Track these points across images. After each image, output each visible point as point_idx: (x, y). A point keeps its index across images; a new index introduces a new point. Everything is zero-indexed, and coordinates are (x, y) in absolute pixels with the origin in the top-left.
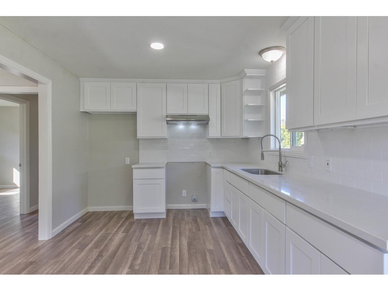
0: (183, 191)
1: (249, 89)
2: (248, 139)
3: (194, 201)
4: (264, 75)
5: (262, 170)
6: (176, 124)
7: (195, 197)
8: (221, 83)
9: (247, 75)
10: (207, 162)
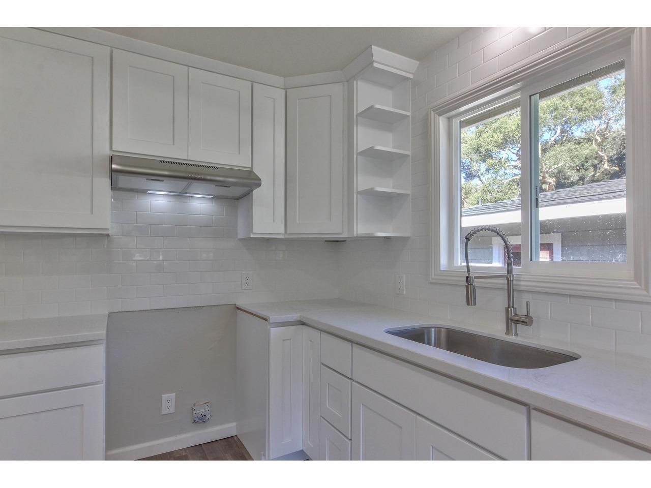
0: (165, 397)
1: (377, 106)
2: (337, 241)
3: (201, 420)
4: (411, 76)
5: (438, 329)
6: (144, 192)
7: (202, 411)
8: (286, 89)
9: (375, 65)
10: (240, 303)
